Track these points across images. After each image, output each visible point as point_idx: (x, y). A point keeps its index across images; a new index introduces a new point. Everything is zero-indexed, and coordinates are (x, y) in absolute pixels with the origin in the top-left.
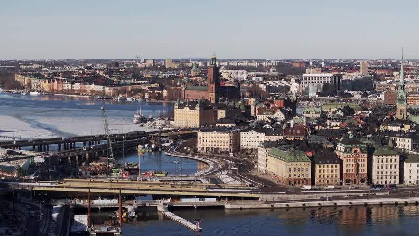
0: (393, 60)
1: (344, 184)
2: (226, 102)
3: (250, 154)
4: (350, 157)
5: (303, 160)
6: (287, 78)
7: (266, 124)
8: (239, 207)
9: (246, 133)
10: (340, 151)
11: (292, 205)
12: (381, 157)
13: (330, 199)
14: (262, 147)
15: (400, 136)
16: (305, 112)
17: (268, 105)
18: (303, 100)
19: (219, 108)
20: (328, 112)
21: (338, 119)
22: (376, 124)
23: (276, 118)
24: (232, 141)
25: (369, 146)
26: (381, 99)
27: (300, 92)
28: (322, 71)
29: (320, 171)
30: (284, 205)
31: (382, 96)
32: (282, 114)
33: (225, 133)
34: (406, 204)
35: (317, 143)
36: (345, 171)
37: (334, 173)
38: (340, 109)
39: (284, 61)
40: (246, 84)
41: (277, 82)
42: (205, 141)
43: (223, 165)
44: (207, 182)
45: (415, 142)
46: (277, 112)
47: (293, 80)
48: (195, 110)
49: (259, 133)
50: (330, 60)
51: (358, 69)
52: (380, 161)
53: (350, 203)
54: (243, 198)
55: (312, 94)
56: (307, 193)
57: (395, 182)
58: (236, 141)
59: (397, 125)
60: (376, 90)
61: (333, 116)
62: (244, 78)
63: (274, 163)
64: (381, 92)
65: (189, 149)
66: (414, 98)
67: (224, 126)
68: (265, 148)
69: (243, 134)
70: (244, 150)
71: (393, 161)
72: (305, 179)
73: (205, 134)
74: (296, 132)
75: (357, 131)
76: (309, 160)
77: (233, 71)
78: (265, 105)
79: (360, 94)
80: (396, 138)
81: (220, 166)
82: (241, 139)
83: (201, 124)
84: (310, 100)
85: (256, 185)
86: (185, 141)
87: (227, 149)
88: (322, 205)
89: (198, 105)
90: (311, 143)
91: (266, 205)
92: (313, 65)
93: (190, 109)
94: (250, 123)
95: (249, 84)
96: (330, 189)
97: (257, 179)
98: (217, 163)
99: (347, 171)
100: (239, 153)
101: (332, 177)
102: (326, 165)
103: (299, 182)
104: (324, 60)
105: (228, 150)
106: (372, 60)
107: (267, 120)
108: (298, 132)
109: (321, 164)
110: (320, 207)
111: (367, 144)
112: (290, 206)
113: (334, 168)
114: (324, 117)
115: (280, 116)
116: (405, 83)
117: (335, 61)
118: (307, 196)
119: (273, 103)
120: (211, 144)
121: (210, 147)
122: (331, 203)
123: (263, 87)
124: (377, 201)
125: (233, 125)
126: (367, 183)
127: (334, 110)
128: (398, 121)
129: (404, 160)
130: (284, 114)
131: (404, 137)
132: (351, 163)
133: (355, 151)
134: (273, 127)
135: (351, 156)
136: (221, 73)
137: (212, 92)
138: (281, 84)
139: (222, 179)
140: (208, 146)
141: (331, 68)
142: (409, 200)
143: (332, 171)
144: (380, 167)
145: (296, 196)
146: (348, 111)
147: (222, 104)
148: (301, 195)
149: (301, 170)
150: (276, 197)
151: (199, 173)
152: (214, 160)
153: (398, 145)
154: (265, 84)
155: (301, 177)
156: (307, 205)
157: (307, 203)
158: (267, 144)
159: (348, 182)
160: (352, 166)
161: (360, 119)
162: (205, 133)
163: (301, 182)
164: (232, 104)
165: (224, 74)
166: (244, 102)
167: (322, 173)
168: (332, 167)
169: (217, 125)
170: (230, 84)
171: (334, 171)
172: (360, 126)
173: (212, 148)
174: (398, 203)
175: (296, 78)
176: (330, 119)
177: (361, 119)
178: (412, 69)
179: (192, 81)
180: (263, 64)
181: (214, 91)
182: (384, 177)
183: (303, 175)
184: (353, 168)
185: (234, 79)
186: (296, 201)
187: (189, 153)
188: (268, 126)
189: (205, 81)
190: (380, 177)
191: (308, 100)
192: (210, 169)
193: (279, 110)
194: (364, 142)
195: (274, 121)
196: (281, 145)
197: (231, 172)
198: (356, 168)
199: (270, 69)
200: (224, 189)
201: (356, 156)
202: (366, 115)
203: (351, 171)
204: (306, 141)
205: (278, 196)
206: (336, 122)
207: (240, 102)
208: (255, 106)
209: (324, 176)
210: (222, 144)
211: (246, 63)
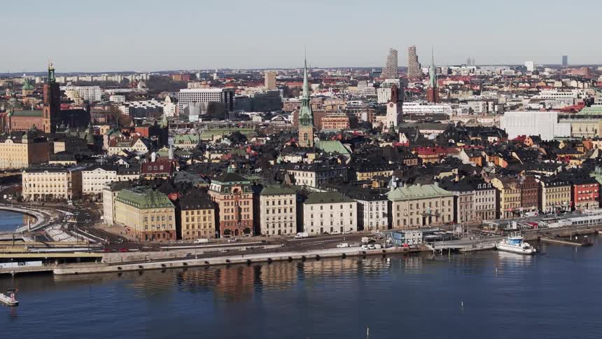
0: (316, 68)
1: (221, 237)
2: (67, 131)
3: (96, 201)
4: (228, 199)
5: (164, 206)
6: (160, 96)
7: (119, 159)
8: (74, 272)
9: (90, 172)
10: (215, 191)
11: (147, 266)
12: (271, 198)
13: (200, 257)
14: (108, 190)
15: (300, 169)
16: (177, 142)
17: (127, 134)
18: (180, 126)
19: (56, 140)
20: (209, 140)
21: (221, 149)
22: (272, 154)
23: (135, 151)
24: (71, 185)
25: (255, 183)
26: (290, 122)
27: (178, 115)
28: (211, 85)
29: (187, 220)
30: (136, 266)
31: (291, 118)
32: (143, 145)
33: (61, 173)
34: (304, 259)
35: (185, 182)
36: (222, 219)
37: (207, 221)
38: (226, 136)
39: (161, 73)
40: (100, 105)
41: (144, 102)
42: (32, 186)
43: (57, 217)
44: (32, 241)
45: (320, 176)
46: (137, 143)
47: (168, 99)
48: (21, 143)
49: (108, 172)
50: (228, 70)
51: (262, 81)
52: (271, 203)
53: (228, 261)
54: (79, 260)
55: (193, 118)
56: (168, 250)
57: (291, 231)
58: (76, 184)
59: (297, 155)
60: (283, 109)
61: (216, 145)
62: (98, 98)
63: (125, 210)
64: (289, 112)
65: (10, 198)
66: (334, 119)
67: (59, 164)
68: (112, 191)
69: (85, 174)
70: (87, 196)
71: (288, 202)
72: (168, 232)
73: (32, 176)
74: (159, 168)
75: (244, 163)
76: (173, 205)
77: (82, 88)
78: (124, 133)
79: (261, 115)
80: (295, 172)
81: (52, 218)
82: (84, 180)
83: (30, 162)
84: (191, 126)
85: (99, 241)
86: (5, 187)
87: (64, 195)
88: (189, 264)
89: (26, 136)
90: (179, 181)
91: (111, 267)
92: (201, 77)
93: (14, 142)
94: (98, 158)
95: (104, 106)
96: (200, 244)
97: (102, 233)
98: (48, 215)
99: (225, 218)
100: (81, 201)
101: (205, 227)
102: (196, 212)
103: (159, 235)
104: (219, 70)
105: (66, 197)
106: (285, 69)
107: (122, 153)
108: (162, 168)
109: (189, 209)
110: (185, 267)
111: (253, 180)
112: (144, 268)
113: (207, 215)
114: (202, 147)
115: (141, 148)
116: (324, 98)
117: (234, 72)
118: (168, 253)
119: (134, 132)
120: (41, 189)
121: (40, 193)
122: (201, 262)
123: (124, 110)
124: (265, 257)
125: (72, 162)
126: (253, 233)
127: (218, 137)
128: (301, 149)
129: (303, 201)
130: (147, 145)
131: (306, 170)
132: (231, 207)
133: (236, 190)
134: (128, 163)
135: (230, 198)
136: (64, 91)
137: (47, 117)
138: (150, 106)
139: (53, 236)
140: (37, 193)
141: (225, 81)
142: (308, 254)
143: (205, 219)
144: (271, 211)
145: (153, 254)
146: (238, 138)
147: (61, 134)
148: (159, 253)
149: (161, 219)
150: (125, 256)
151: (22, 229)
152: (44, 211)
153: (297, 181)
154: (127, 106)
155: (162, 229)
156: (168, 266)
157: (167, 263)
158: (115, 184)
159: (227, 232)
160: (232, 211)
161: (251, 149)
162: (32, 174)
163: (161, 236)
164: (74, 134)
165: (69, 93)
166: (92, 130)
167: (190, 223)
168: (204, 213)
169: (50, 162)
170: (76, 106)
171: (207, 218)
172: (247, 157)
173: (42, 195)
174: (293, 258)
175: (172, 96)
176: (209, 150)
177: (253, 148)
178: (338, 80)
179: (22, 104)
180: (129, 78)
181: (49, 116)
182: (277, 225)
183: (164, 225)
184: (234, 214)
185: (83, 99)
186: (153, 261)
187: (10, 203)
188: (121, 162)
189: (42, 102)
190: (271, 225)
191: (188, 126)
192: (38, 223)
193: (139, 140)
194: (249, 178)
195: (132, 155)
196: (134, 186)
197: (66, 226)
198: (237, 214)
199: (137, 85)
200: (54, 248)
201: (237, 198)
202: (262, 143)
203: (231, 218)
204: (171, 181)
205: (128, 254)
206: (218, 153)
207: (87, 131)
208: (109, 136)
209: (193, 227)
210: (57, 188)
211: (105, 77)
